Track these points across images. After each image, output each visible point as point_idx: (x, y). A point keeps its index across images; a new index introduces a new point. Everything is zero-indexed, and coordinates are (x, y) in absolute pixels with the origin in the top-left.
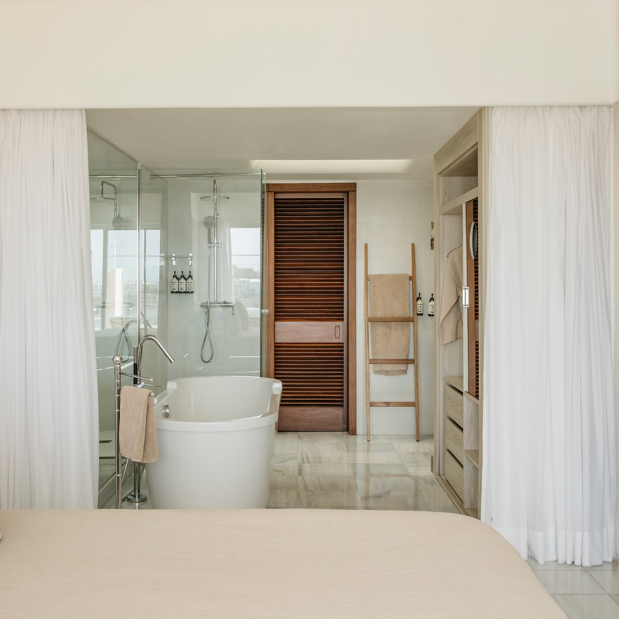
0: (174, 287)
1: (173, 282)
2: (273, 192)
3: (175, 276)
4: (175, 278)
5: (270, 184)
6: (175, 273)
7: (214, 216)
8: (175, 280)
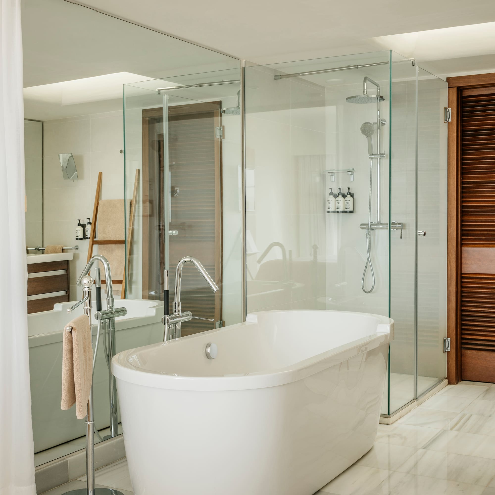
0: (329, 206)
1: (328, 201)
2: (455, 87)
3: (331, 194)
4: (332, 196)
5: (450, 78)
6: (331, 190)
7: (376, 122)
8: (331, 198)
